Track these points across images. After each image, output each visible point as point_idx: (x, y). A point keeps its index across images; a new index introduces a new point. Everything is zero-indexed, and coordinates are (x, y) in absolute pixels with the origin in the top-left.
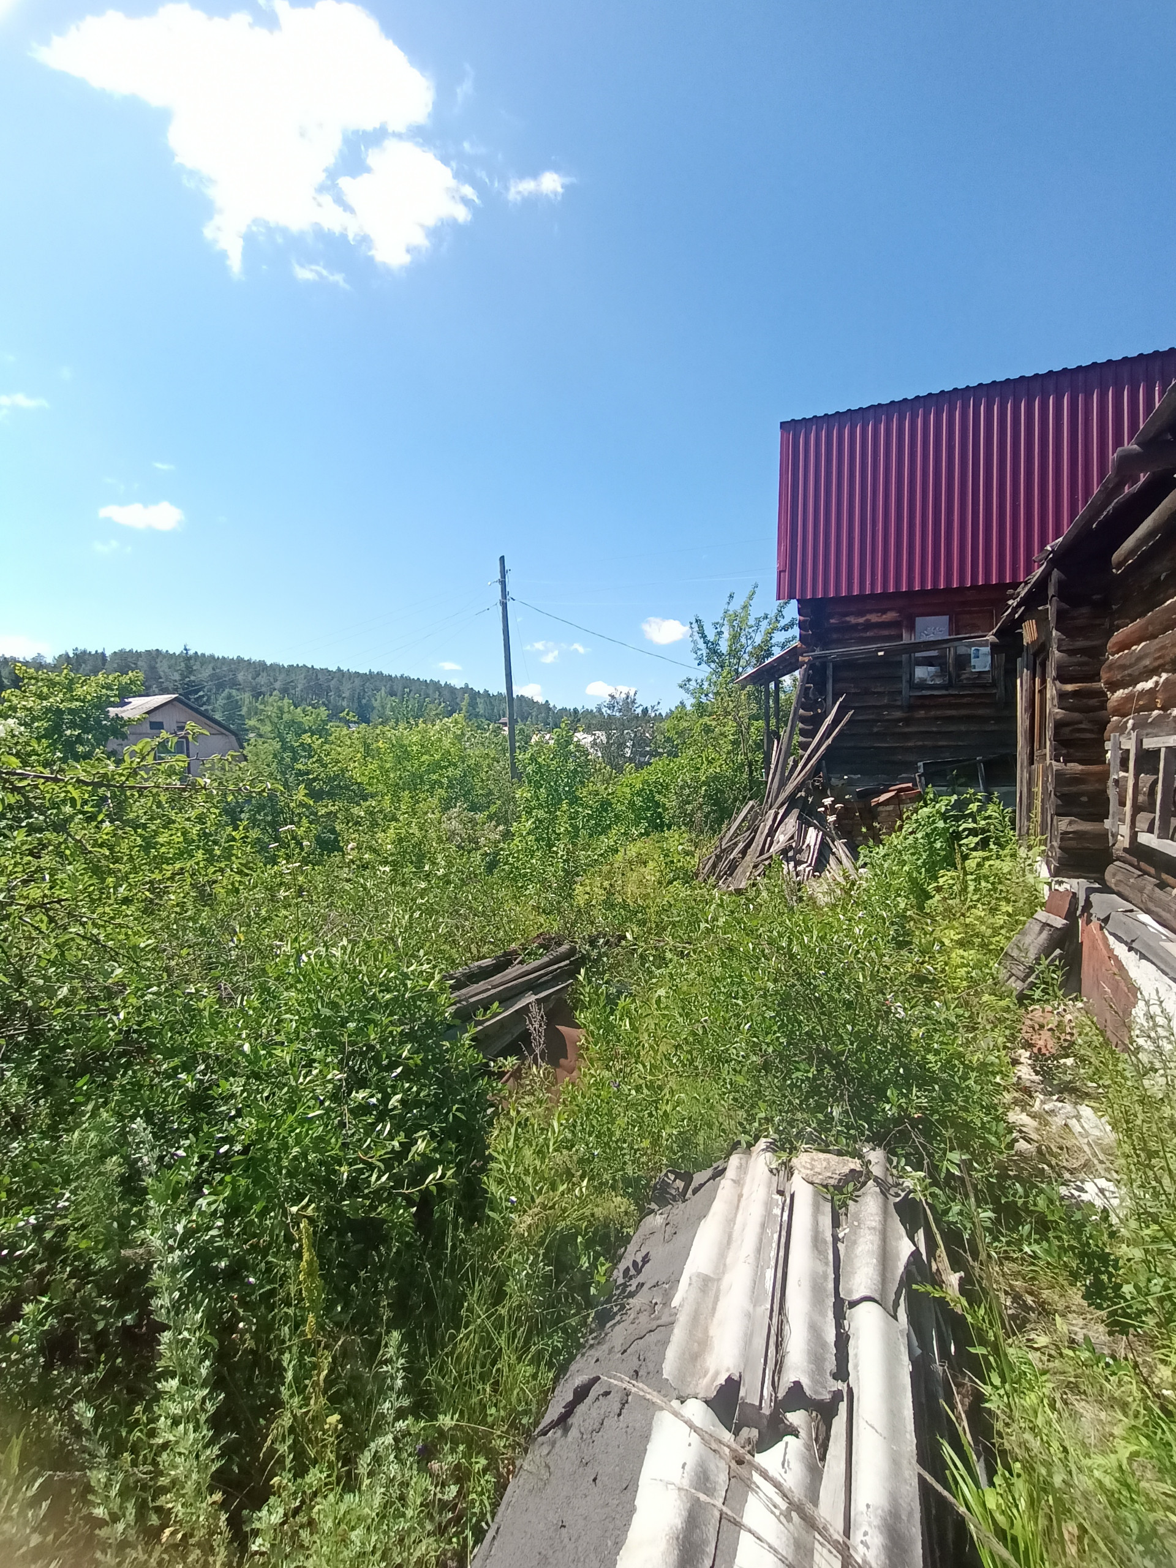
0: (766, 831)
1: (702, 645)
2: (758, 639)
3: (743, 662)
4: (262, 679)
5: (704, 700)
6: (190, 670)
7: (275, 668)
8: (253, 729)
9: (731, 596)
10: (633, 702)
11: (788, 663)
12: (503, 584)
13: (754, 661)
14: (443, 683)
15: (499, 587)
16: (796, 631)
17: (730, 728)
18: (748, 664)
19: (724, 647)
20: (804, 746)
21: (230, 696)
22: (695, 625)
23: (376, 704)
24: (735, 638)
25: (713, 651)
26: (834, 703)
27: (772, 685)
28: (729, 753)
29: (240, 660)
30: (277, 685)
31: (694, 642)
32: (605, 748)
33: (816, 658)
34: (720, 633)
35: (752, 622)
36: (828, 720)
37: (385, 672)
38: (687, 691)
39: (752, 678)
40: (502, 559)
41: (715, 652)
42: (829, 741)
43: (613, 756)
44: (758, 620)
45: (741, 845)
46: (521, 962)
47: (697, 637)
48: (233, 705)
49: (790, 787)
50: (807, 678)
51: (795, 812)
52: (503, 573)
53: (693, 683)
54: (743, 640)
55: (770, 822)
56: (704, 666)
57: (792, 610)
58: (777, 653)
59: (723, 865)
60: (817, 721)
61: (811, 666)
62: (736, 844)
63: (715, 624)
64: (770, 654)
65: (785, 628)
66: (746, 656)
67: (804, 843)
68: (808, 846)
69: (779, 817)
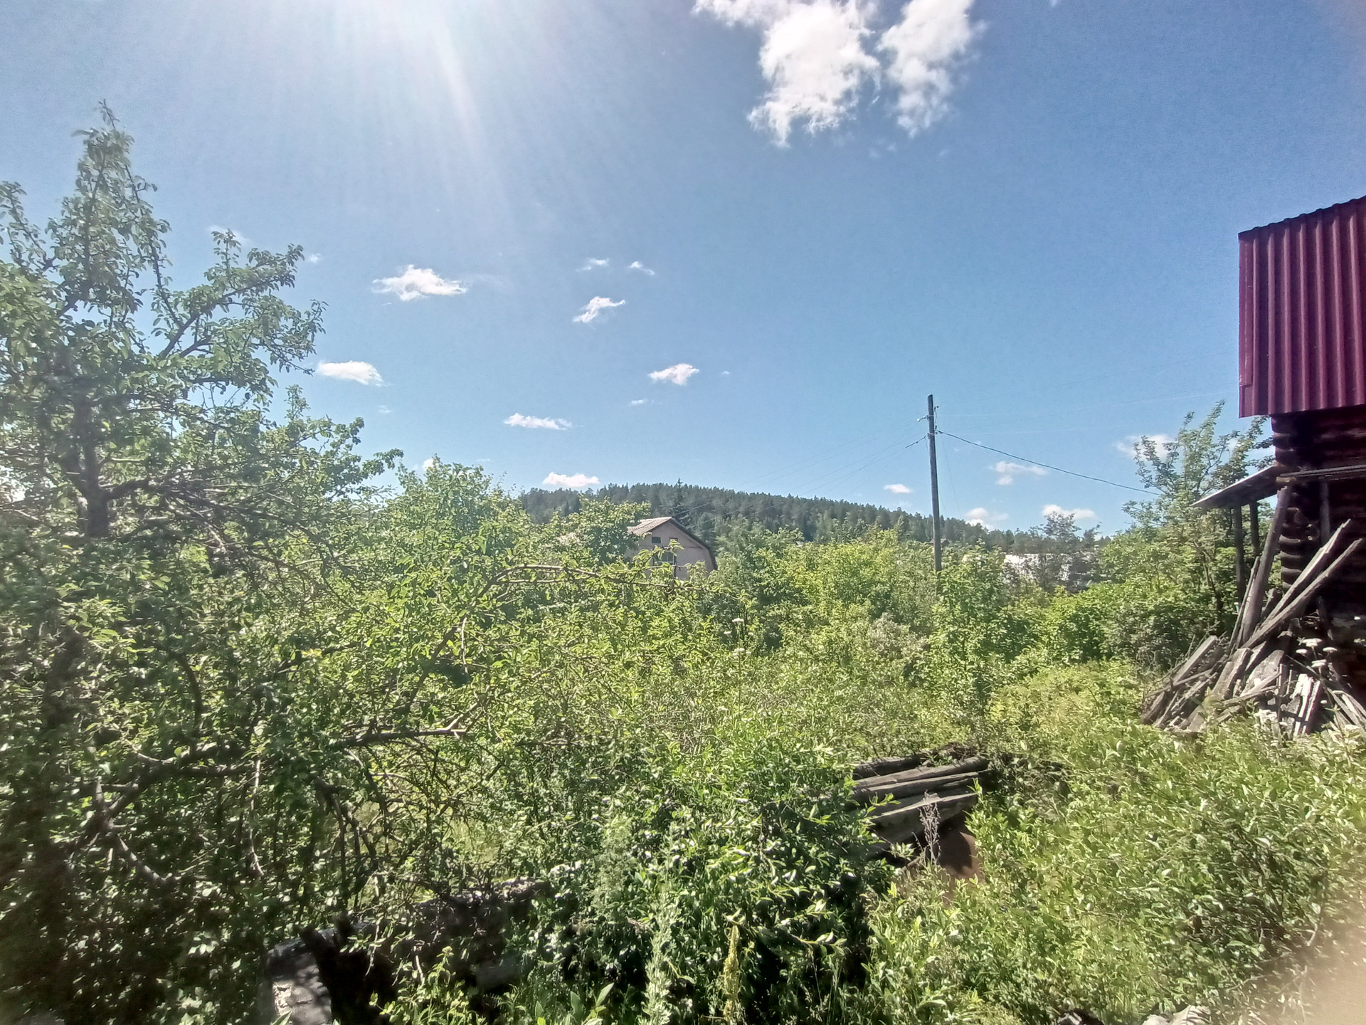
0: (1234, 672)
2: (1226, 459)
3: (1204, 484)
4: (731, 505)
5: (1153, 524)
6: (681, 498)
7: (741, 496)
8: (722, 544)
9: (1189, 417)
10: (1072, 526)
11: (1265, 485)
12: (931, 419)
13: (1220, 482)
14: (878, 508)
15: (927, 422)
16: (1272, 450)
17: (1189, 553)
18: (1212, 485)
19: (1179, 468)
20: (1290, 579)
21: (706, 518)
23: (819, 525)
24: (1194, 459)
25: (1165, 472)
26: (1333, 529)
27: (1247, 509)
28: (1187, 581)
31: (1141, 463)
32: (1039, 572)
33: (1301, 479)
34: (1174, 455)
35: (1216, 441)
36: (1325, 550)
37: (828, 498)
38: (1133, 514)
39: (1218, 501)
40: (930, 397)
41: (1167, 474)
42: (1326, 574)
43: (1047, 580)
44: (1225, 439)
45: (1200, 685)
47: (1144, 458)
48: (709, 525)
49: (1269, 624)
51: (1277, 655)
52: (931, 409)
54: (1204, 461)
55: (1239, 662)
56: (1152, 489)
57: (1268, 430)
58: (1252, 472)
59: (1175, 704)
60: (1307, 551)
62: (1192, 682)
67: (1292, 691)
68: (1300, 697)
69: (1253, 658)
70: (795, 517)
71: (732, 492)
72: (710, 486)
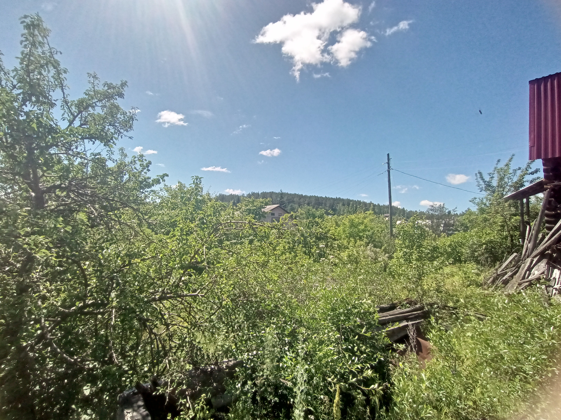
0: (526, 268)
1: (481, 182)
2: (515, 179)
3: (506, 190)
5: (484, 207)
6: (282, 197)
9: (499, 161)
10: (443, 208)
11: (538, 188)
14: (362, 201)
15: (387, 165)
16: (541, 174)
17: (499, 219)
18: (509, 190)
19: (495, 183)
20: (549, 229)
22: (478, 175)
24: (502, 179)
25: (488, 186)
27: (525, 200)
28: (498, 231)
31: (478, 182)
33: (556, 186)
34: (492, 177)
35: (511, 171)
38: (474, 203)
39: (512, 197)
44: (515, 171)
45: (510, 273)
47: (479, 179)
49: (541, 248)
50: (550, 196)
51: (545, 261)
53: (477, 200)
54: (506, 180)
55: (528, 264)
56: (483, 192)
58: (527, 185)
60: (557, 216)
61: (552, 190)
63: (489, 174)
64: (522, 185)
66: (508, 187)
67: (551, 276)
68: (555, 278)
69: (534, 262)
70: (328, 205)
71: (302, 195)
72: (293, 193)
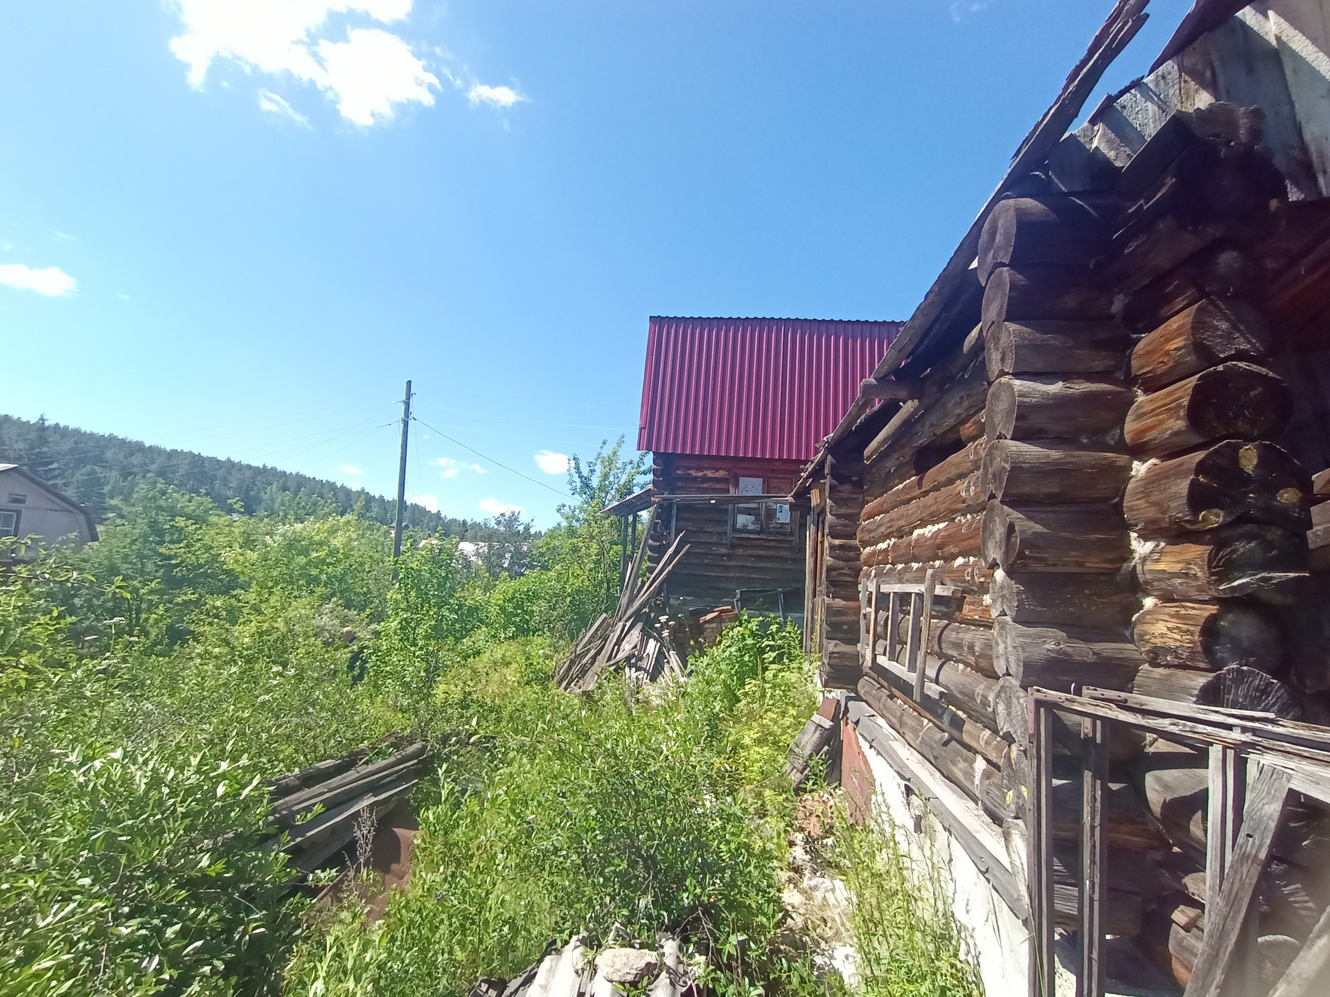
0: (615, 640)
1: (578, 480)
2: (624, 478)
3: (609, 497)
4: (136, 460)
5: (574, 523)
6: (43, 441)
7: (155, 451)
8: (113, 509)
9: (604, 443)
10: (516, 519)
11: (643, 501)
12: (407, 404)
13: (618, 496)
14: (339, 485)
15: (403, 407)
16: (650, 477)
17: (594, 548)
18: (614, 498)
19: (595, 482)
20: (651, 570)
21: (93, 472)
22: (573, 462)
23: (265, 497)
24: (606, 476)
25: (586, 484)
26: (676, 538)
27: (631, 518)
28: (591, 570)
29: (112, 438)
30: (154, 467)
31: (570, 475)
32: (487, 558)
33: (664, 500)
34: (592, 471)
35: (619, 465)
36: (671, 551)
37: (280, 468)
38: (562, 515)
39: (615, 510)
40: (409, 382)
41: (587, 486)
42: (670, 567)
43: (493, 566)
44: (625, 464)
45: (593, 652)
46: (366, 763)
47: (573, 471)
48: (94, 483)
49: (637, 604)
50: (657, 516)
51: (639, 626)
52: (409, 395)
53: (567, 509)
54: (611, 479)
55: (618, 633)
56: (576, 496)
57: (649, 460)
58: (637, 491)
59: (575, 669)
60: (661, 550)
61: (660, 506)
62: (589, 650)
63: (590, 464)
64: (631, 492)
65: (645, 473)
66: (613, 492)
67: (644, 652)
68: (648, 654)
69: (626, 628)
